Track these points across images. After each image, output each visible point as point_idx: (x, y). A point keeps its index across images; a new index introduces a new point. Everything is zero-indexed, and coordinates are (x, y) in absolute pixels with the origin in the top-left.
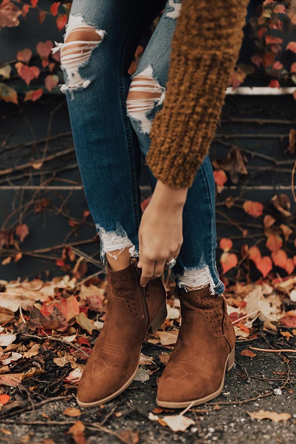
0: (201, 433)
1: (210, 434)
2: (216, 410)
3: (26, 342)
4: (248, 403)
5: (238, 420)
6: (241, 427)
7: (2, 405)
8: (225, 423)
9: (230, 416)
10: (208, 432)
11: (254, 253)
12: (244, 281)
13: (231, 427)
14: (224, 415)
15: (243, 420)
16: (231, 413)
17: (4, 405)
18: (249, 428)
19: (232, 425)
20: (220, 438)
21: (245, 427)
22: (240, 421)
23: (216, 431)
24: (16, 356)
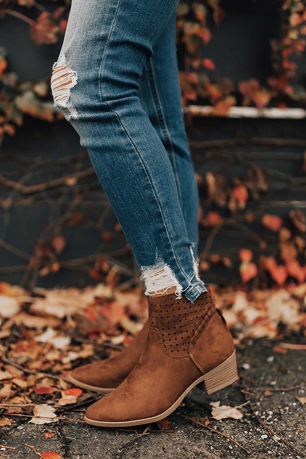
0: (262, 416)
1: (270, 417)
2: (268, 396)
3: (79, 344)
4: (293, 390)
5: (290, 404)
6: (295, 410)
7: (77, 398)
8: (280, 407)
9: (282, 401)
10: (267, 415)
11: (270, 263)
12: (261, 288)
13: (286, 410)
14: (276, 401)
15: (294, 404)
16: (282, 399)
17: (79, 397)
18: (302, 410)
19: (287, 408)
20: (280, 419)
21: (298, 409)
22: (292, 405)
23: (275, 414)
24: (73, 356)
